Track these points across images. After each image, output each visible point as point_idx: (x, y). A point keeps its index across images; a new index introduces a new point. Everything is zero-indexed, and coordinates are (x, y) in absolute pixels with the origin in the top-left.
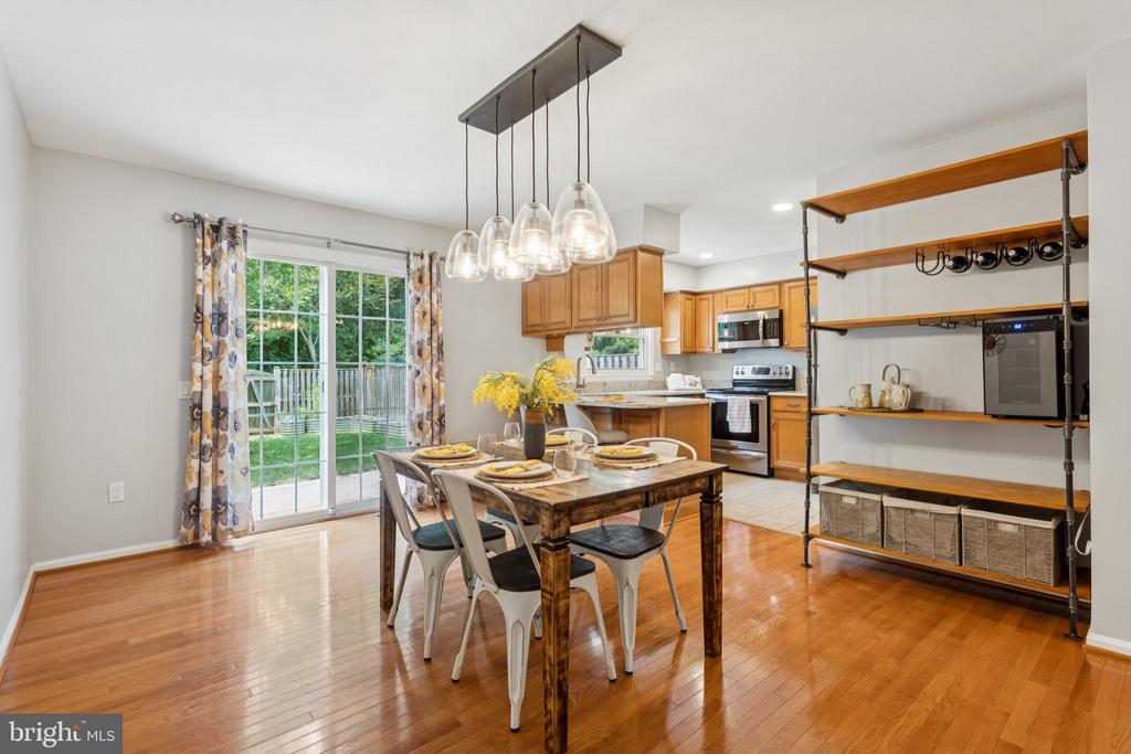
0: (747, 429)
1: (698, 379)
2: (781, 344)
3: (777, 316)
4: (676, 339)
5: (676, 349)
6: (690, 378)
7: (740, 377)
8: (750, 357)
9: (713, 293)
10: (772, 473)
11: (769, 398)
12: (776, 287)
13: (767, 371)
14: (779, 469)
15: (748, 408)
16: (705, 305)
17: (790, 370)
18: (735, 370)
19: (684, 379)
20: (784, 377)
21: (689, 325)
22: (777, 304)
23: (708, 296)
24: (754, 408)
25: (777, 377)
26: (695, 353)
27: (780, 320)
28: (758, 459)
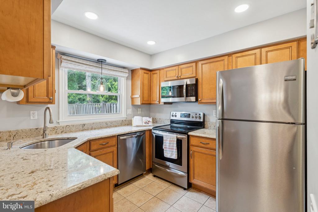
0: (174, 156)
1: (151, 120)
2: (197, 100)
3: (194, 83)
4: (137, 96)
5: (138, 102)
6: (146, 119)
7: (174, 118)
8: (180, 107)
9: (159, 69)
10: (190, 186)
11: (188, 136)
12: (194, 64)
13: (189, 116)
14: (195, 185)
15: (175, 142)
16: (155, 77)
17: (202, 116)
18: (172, 114)
19: (142, 120)
20: (198, 120)
21: (146, 88)
22: (194, 75)
23: (158, 72)
24: (179, 142)
25: (194, 120)
26: (150, 104)
27: (196, 85)
28: (181, 176)
